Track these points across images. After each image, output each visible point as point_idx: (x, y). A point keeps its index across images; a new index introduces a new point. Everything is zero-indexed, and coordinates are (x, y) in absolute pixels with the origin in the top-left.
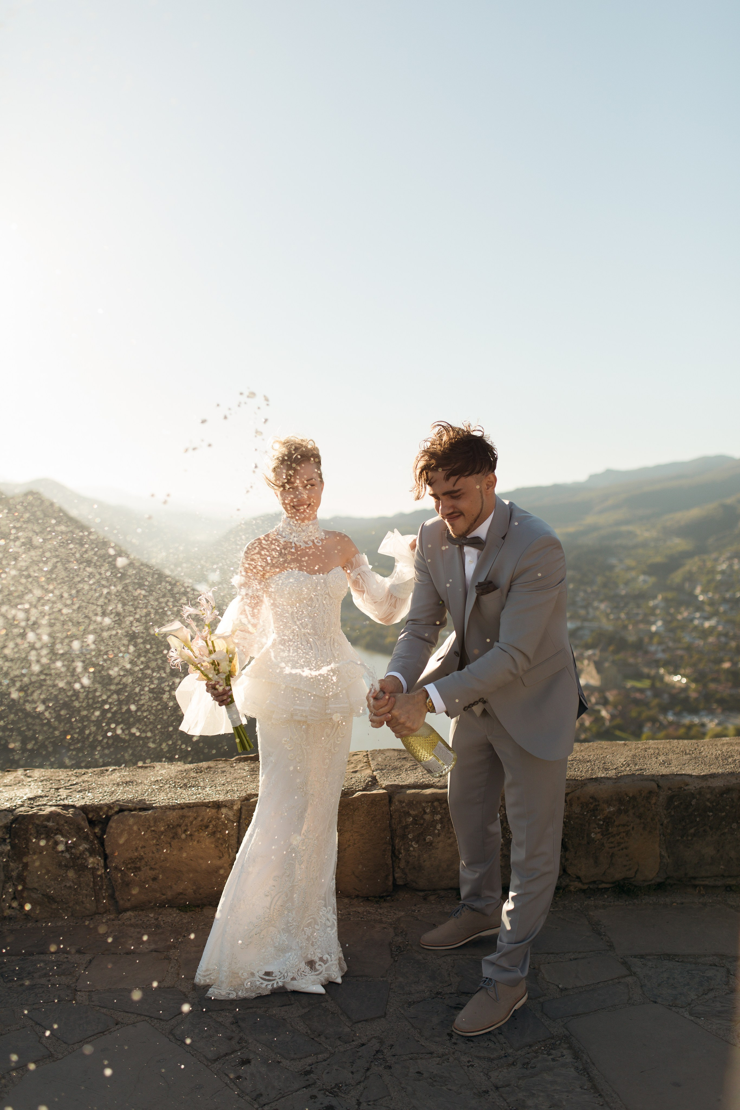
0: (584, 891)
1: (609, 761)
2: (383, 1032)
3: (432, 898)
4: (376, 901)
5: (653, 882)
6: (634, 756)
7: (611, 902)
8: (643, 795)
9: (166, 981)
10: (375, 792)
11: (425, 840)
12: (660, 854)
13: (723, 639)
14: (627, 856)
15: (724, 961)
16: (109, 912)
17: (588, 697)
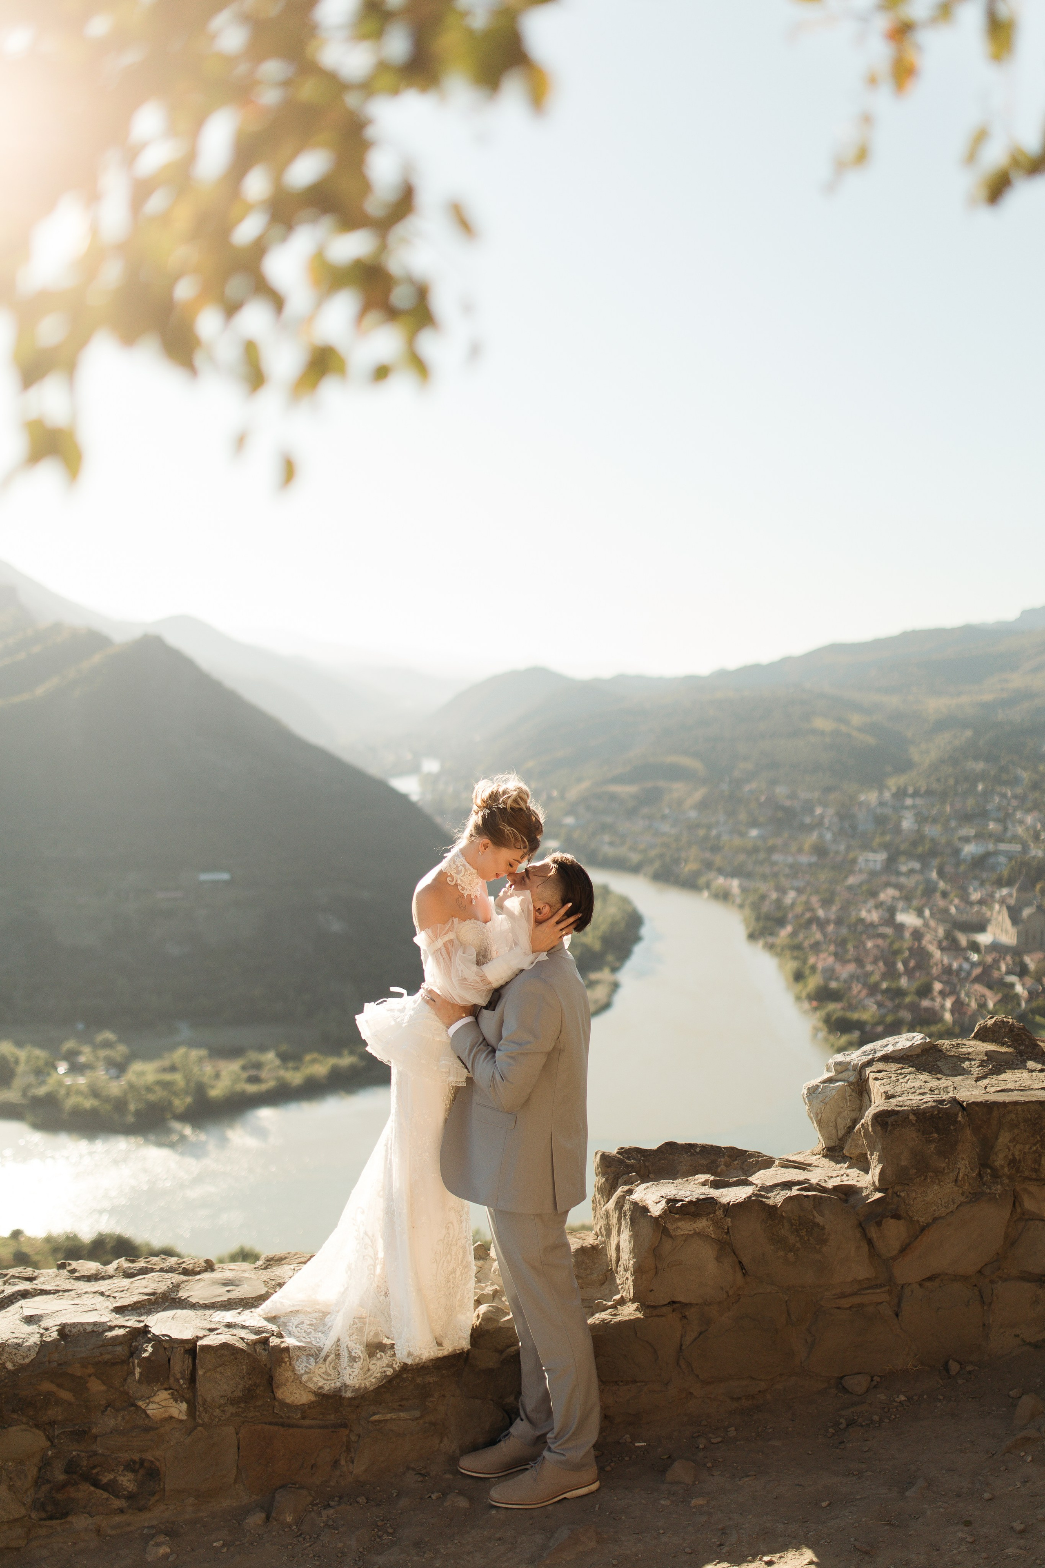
17: (996, 962)
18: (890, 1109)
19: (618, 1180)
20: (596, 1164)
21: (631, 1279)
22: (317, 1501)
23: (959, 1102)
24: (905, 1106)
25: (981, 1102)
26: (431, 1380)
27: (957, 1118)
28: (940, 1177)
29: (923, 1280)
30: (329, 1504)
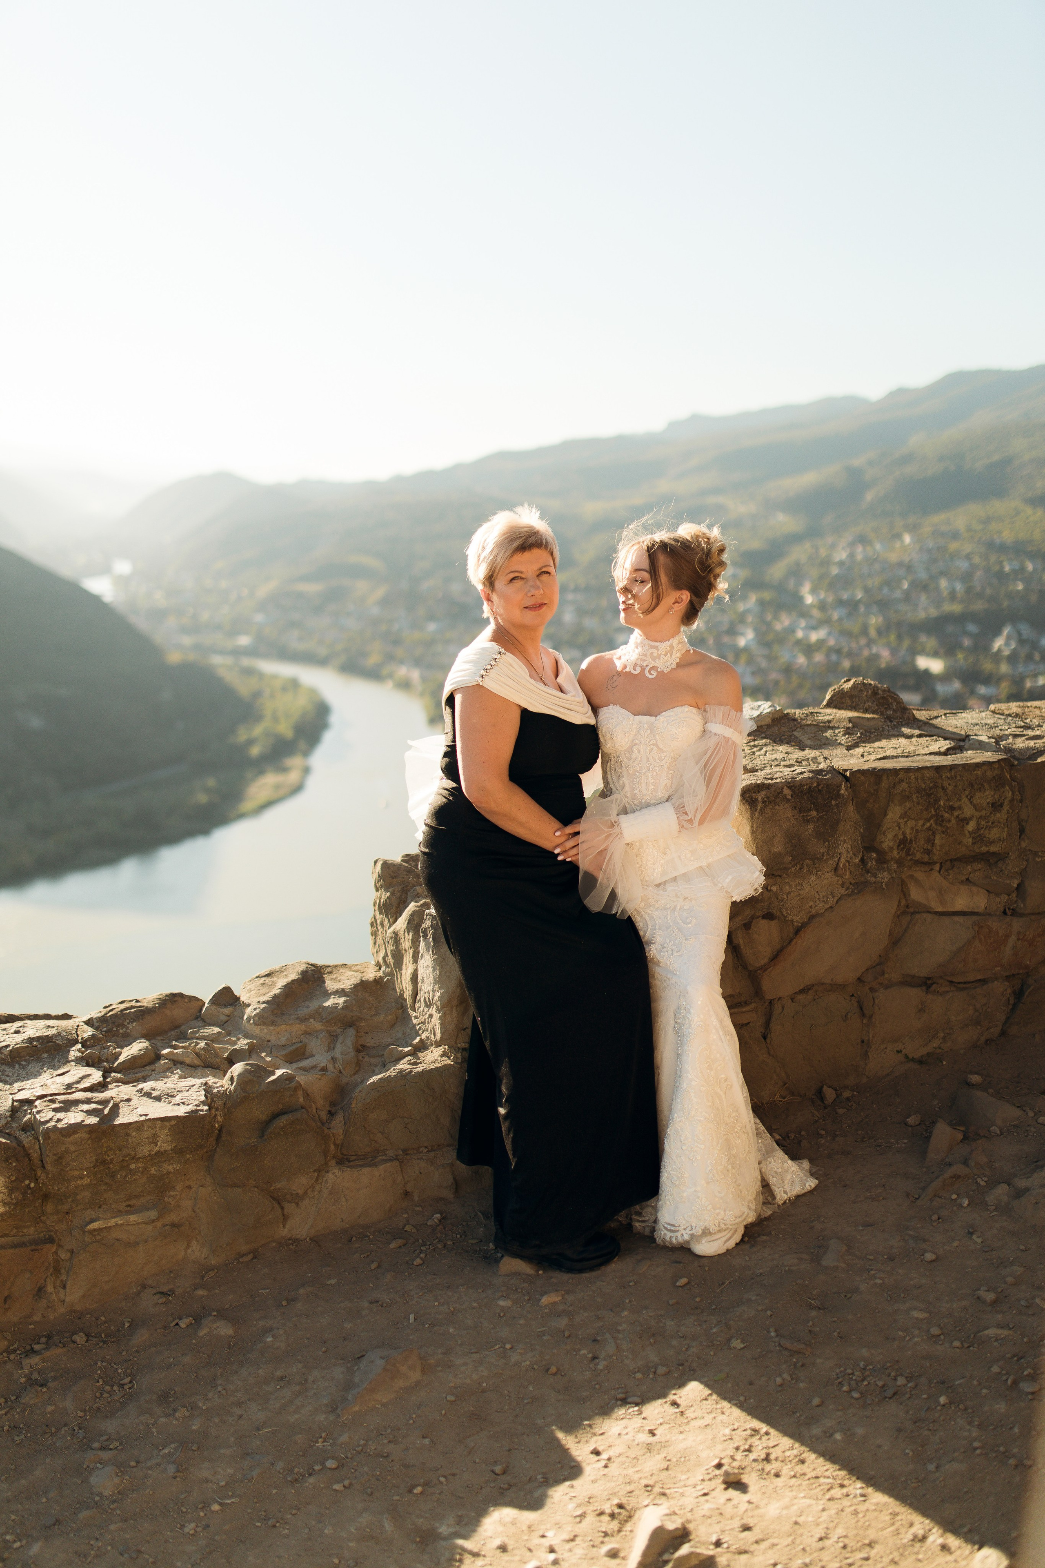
18: (759, 782)
19: (407, 893)
20: (376, 876)
21: (436, 1016)
22: (16, 1346)
23: (840, 773)
24: (776, 779)
25: (868, 770)
26: (171, 1168)
27: (840, 790)
28: (817, 865)
29: (795, 993)
30: (32, 1348)
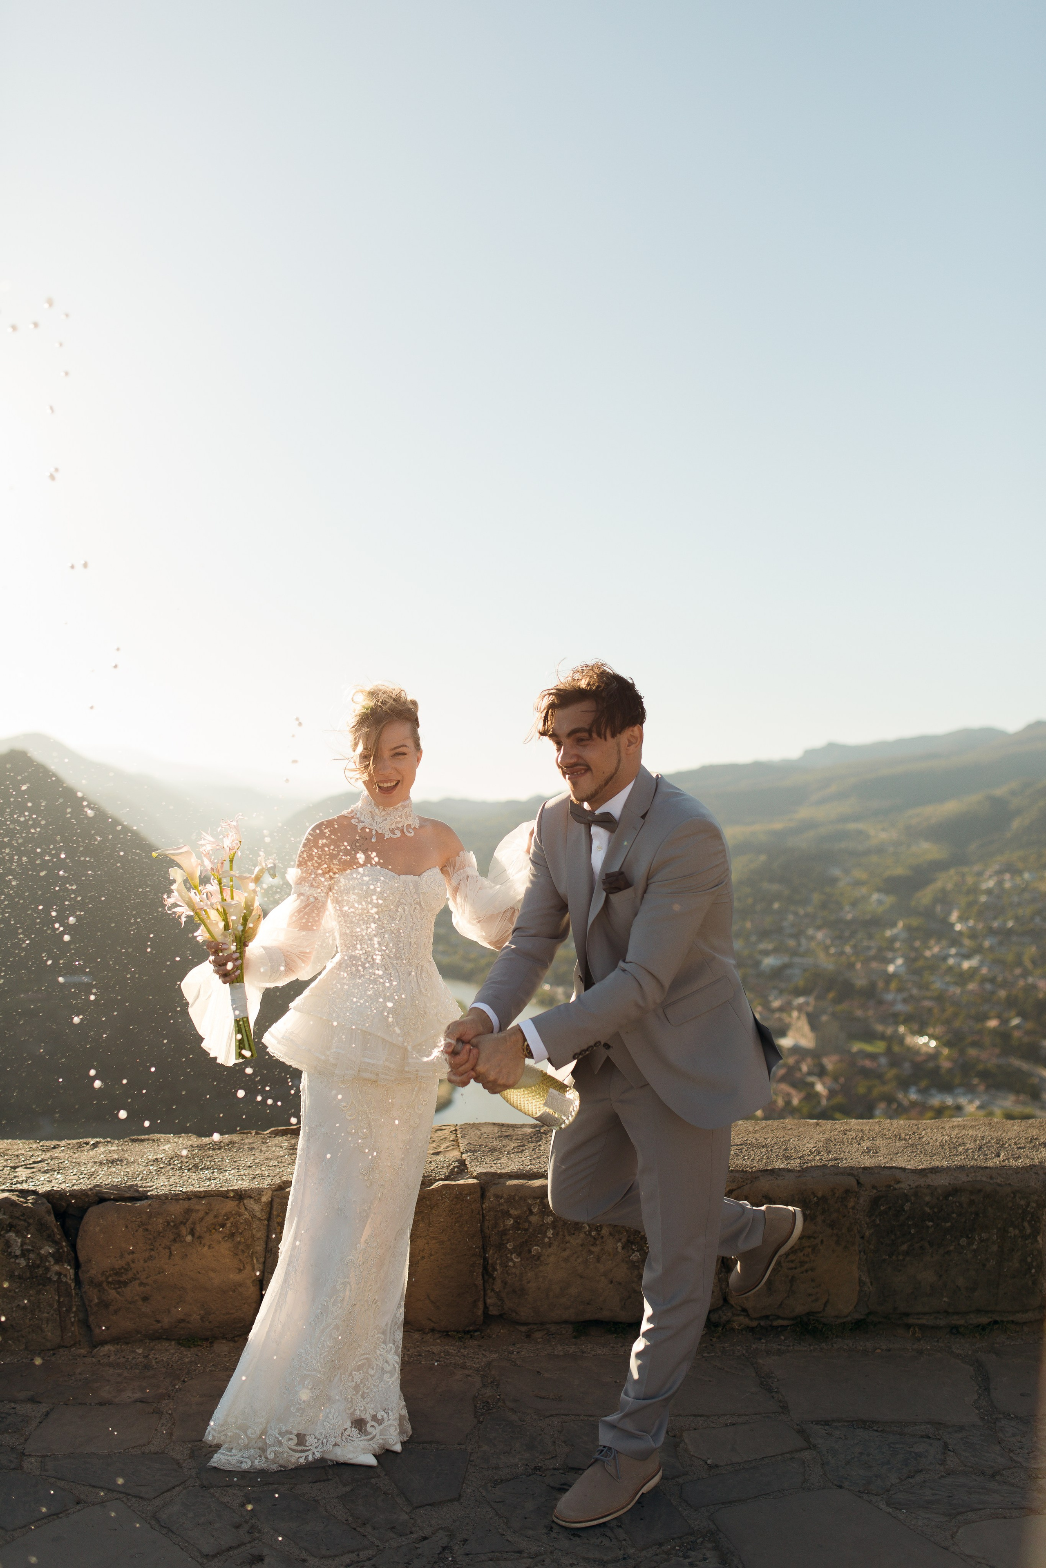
0: (751, 1329)
1: (792, 1146)
2: (454, 1521)
3: (538, 1335)
4: (459, 1338)
5: (849, 1319)
6: (829, 1140)
7: (789, 1346)
8: (837, 1195)
9: (153, 1444)
10: (461, 1182)
11: (530, 1251)
12: (859, 1278)
13: (988, 986)
14: (813, 1280)
15: (941, 1432)
16: (80, 1345)
17: (798, 1063)
